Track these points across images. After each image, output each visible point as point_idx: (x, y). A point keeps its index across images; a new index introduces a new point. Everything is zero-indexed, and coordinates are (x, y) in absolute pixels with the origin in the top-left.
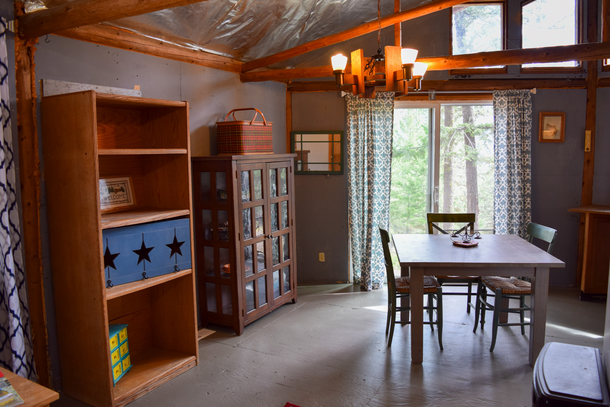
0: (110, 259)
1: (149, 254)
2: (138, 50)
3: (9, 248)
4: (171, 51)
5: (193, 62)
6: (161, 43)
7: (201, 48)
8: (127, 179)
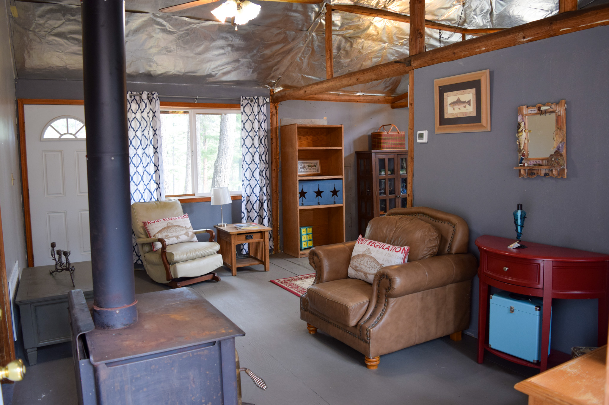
0: (303, 194)
1: (321, 194)
2: (325, 100)
3: (265, 185)
4: (343, 98)
5: (357, 102)
6: (339, 95)
7: (364, 94)
8: (318, 161)
